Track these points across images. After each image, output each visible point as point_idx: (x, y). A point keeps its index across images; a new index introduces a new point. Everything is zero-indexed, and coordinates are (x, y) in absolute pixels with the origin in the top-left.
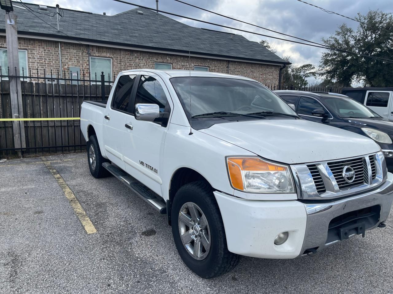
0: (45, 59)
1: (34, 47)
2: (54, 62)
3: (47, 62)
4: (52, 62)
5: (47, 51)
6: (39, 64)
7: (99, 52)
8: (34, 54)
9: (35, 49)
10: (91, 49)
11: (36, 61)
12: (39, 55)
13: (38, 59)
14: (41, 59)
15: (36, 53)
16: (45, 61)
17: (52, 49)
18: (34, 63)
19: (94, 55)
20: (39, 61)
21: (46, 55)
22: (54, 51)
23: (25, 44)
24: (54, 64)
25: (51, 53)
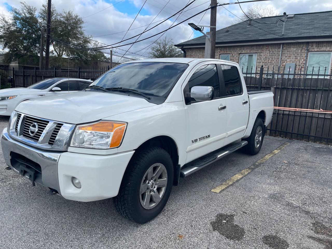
0: (269, 59)
1: (262, 51)
2: (275, 61)
3: (269, 61)
4: (274, 60)
5: (271, 52)
6: (263, 63)
7: (318, 47)
8: (262, 56)
9: (263, 52)
10: (310, 46)
11: (262, 61)
12: (265, 56)
13: (264, 59)
14: (265, 59)
15: (263, 55)
16: (268, 61)
17: (275, 50)
18: (260, 62)
19: (313, 51)
20: (264, 61)
21: (270, 55)
22: (277, 52)
23: (256, 49)
24: (275, 62)
25: (274, 54)
